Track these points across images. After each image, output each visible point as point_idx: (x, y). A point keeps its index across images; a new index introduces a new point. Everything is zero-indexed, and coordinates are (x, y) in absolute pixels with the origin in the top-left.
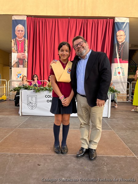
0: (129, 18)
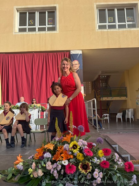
0: (82, 50)
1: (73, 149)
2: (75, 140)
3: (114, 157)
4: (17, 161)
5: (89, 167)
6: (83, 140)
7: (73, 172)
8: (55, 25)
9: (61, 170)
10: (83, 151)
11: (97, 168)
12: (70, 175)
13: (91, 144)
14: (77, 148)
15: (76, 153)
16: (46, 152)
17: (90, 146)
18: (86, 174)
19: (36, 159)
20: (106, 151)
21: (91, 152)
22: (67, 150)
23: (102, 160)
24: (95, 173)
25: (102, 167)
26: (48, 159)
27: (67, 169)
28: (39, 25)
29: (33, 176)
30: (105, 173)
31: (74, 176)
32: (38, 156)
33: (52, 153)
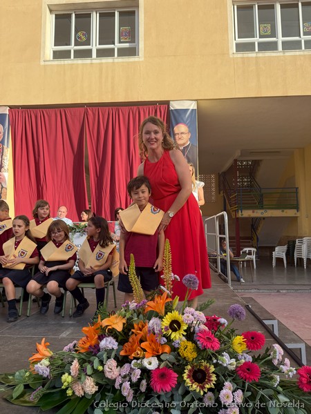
0: (197, 100)
1: (170, 331)
2: (177, 309)
3: (272, 353)
4: (37, 356)
5: (210, 377)
6: (196, 310)
7: (168, 389)
8: (134, 42)
9: (140, 380)
10: (196, 337)
11: (229, 379)
12: (162, 393)
13: (215, 320)
14: (179, 329)
15: (178, 341)
16: (105, 336)
17: (212, 323)
18: (202, 393)
19: (82, 351)
20: (253, 338)
21: (216, 339)
22: (156, 332)
23: (243, 361)
24: (223, 392)
25: (241, 377)
26: (109, 352)
27: (154, 378)
28: (99, 44)
29: (74, 393)
30: (249, 394)
31: (172, 396)
32: (87, 346)
33: (120, 338)
